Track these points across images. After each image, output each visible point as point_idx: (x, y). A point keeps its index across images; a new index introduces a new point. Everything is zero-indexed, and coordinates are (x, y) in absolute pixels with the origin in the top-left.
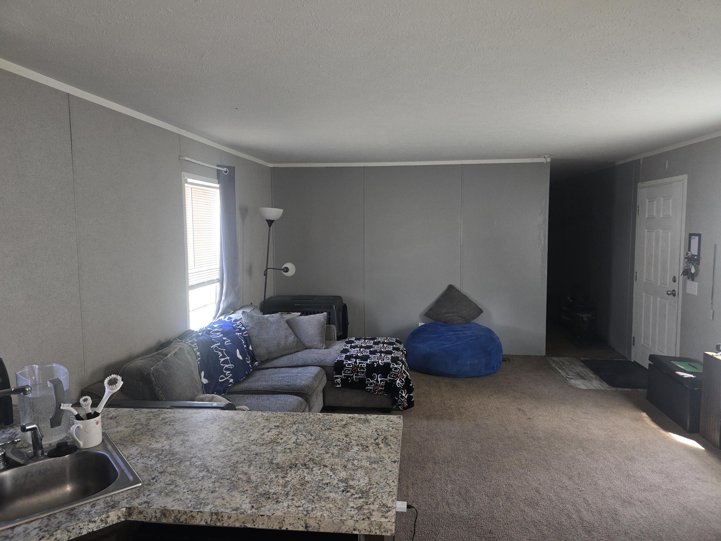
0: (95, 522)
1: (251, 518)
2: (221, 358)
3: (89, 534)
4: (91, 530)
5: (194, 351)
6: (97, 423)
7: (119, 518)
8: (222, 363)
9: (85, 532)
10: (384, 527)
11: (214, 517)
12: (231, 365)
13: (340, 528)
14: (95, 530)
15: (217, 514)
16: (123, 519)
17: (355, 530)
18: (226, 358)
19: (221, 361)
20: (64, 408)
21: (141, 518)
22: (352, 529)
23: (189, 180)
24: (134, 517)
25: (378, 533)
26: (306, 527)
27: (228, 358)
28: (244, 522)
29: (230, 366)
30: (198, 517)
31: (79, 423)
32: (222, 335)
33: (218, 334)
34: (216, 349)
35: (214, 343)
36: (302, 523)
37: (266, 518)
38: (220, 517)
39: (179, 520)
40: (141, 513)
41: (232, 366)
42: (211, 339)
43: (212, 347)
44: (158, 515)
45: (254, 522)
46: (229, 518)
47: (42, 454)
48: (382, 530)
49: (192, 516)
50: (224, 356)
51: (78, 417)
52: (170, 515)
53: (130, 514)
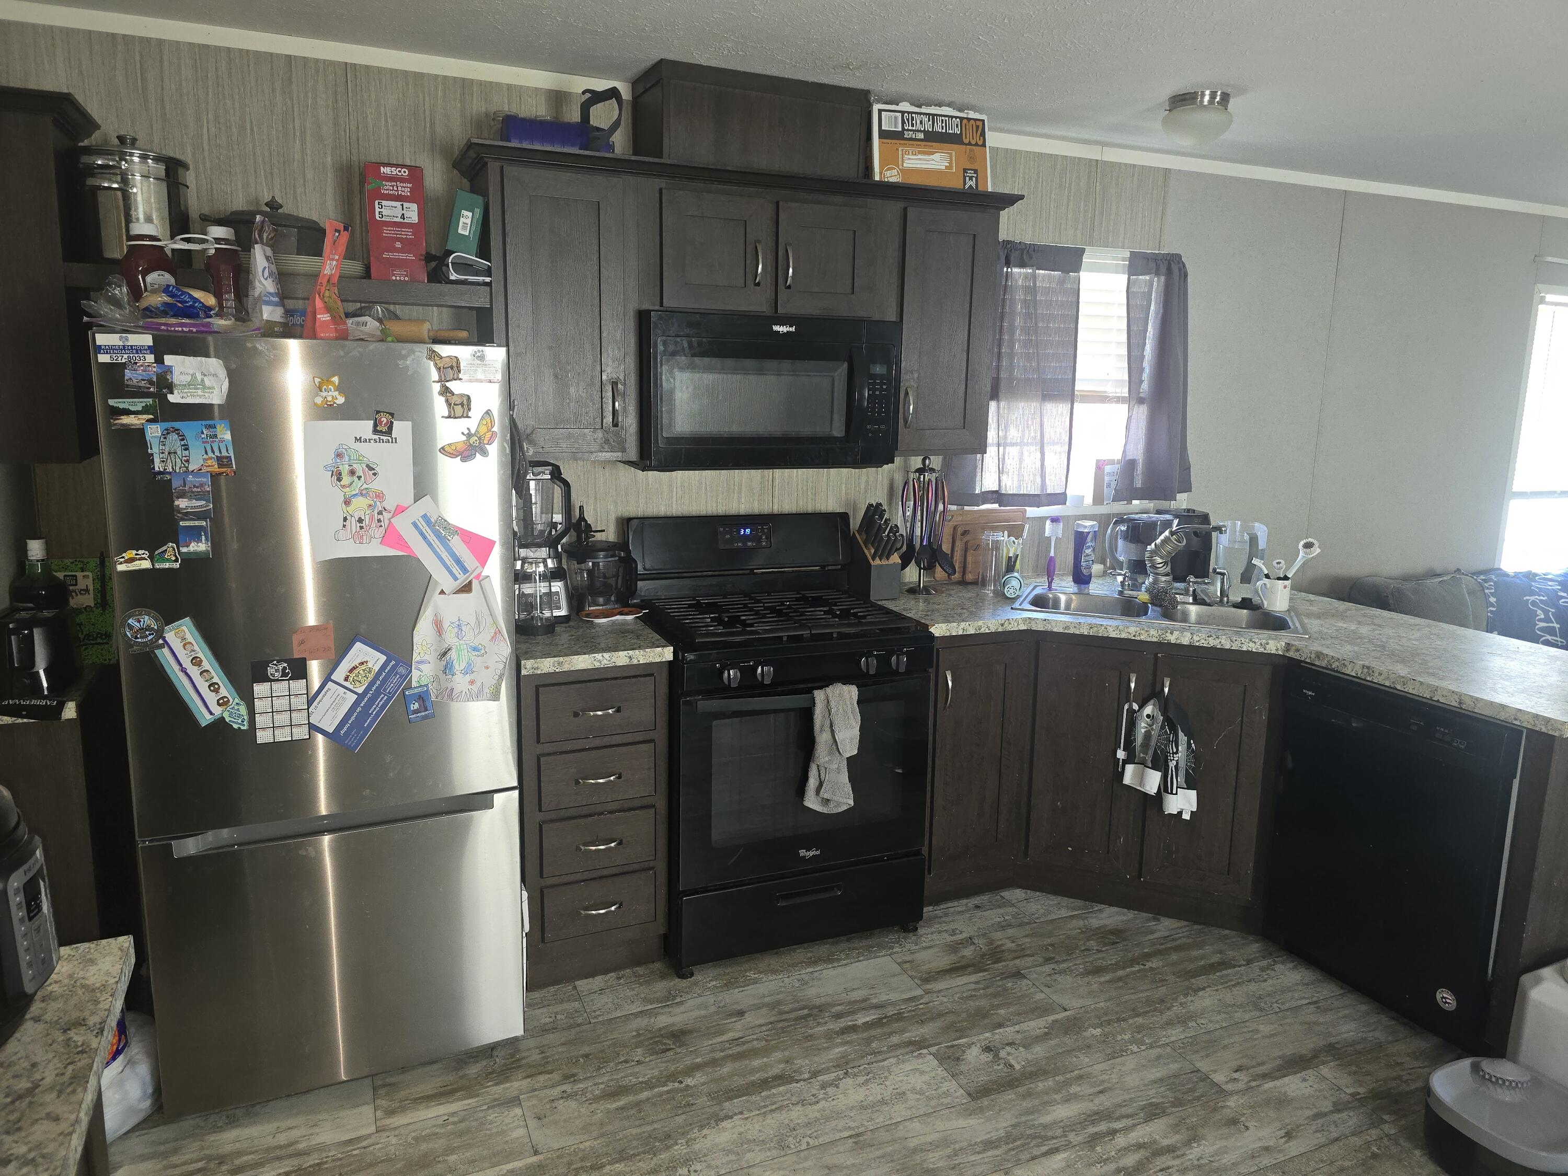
0: (1255, 643)
1: (1402, 680)
2: (1540, 620)
3: (1248, 652)
4: (1250, 649)
5: (1485, 593)
6: (1285, 587)
7: (1277, 650)
8: (1540, 629)
9: (1245, 649)
10: (1552, 725)
11: (1366, 670)
12: (1558, 639)
13: (1499, 712)
14: (1254, 650)
15: (1368, 668)
16: (1281, 653)
17: (1516, 719)
18: (1551, 625)
19: (1537, 627)
20: (1255, 563)
21: (1296, 656)
22: (1513, 717)
23: (1549, 298)
24: (1291, 654)
25: (1544, 730)
26: (1460, 703)
27: (1557, 626)
28: (1394, 683)
29: (1557, 641)
30: (1350, 667)
31: (1266, 581)
32: (1560, 587)
33: (1550, 583)
34: (1534, 603)
35: (1532, 593)
36: (1456, 697)
37: (1418, 684)
38: (1371, 672)
39: (1331, 665)
40: (1298, 650)
41: (1561, 642)
42: (1531, 586)
43: (1525, 598)
44: (1313, 656)
45: (1404, 685)
46: (1380, 674)
47: (1227, 602)
48: (1549, 728)
49: (1344, 664)
50: (1546, 619)
51: (1267, 576)
52: (1324, 659)
53: (1288, 650)
